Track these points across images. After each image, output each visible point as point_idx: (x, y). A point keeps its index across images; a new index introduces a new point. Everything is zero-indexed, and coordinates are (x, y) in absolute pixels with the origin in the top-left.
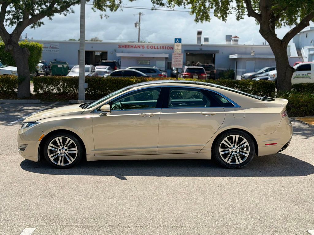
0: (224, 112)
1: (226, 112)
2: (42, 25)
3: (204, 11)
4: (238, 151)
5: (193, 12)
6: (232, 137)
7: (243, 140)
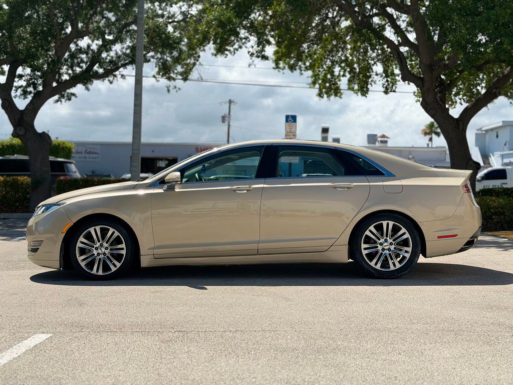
0: (368, 184)
1: (371, 184)
2: (73, 98)
3: (332, 81)
4: (392, 247)
5: (314, 83)
6: (382, 224)
7: (400, 229)
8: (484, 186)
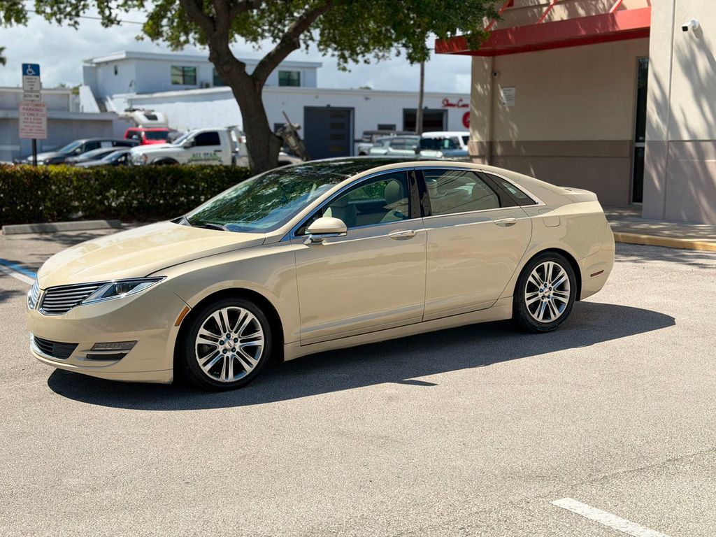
4: (552, 293)
6: (544, 266)
7: (560, 270)
8: (194, 155)
